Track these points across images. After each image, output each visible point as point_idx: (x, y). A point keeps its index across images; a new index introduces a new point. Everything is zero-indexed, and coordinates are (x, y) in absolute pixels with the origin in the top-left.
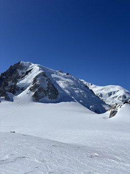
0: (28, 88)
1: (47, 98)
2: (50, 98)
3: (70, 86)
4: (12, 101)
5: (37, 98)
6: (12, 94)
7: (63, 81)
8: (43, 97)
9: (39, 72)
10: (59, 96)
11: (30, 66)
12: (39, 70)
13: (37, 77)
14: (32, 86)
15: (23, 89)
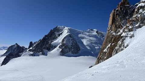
0: (58, 46)
1: (70, 53)
2: (72, 53)
3: (92, 43)
4: (46, 55)
5: (63, 53)
6: (47, 50)
7: (87, 39)
8: (67, 52)
9: (67, 34)
10: (80, 52)
11: (64, 29)
12: (67, 33)
13: (65, 38)
14: (61, 44)
15: (55, 47)
